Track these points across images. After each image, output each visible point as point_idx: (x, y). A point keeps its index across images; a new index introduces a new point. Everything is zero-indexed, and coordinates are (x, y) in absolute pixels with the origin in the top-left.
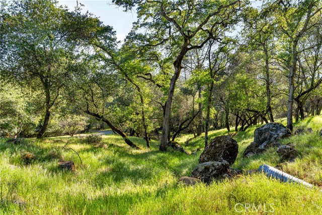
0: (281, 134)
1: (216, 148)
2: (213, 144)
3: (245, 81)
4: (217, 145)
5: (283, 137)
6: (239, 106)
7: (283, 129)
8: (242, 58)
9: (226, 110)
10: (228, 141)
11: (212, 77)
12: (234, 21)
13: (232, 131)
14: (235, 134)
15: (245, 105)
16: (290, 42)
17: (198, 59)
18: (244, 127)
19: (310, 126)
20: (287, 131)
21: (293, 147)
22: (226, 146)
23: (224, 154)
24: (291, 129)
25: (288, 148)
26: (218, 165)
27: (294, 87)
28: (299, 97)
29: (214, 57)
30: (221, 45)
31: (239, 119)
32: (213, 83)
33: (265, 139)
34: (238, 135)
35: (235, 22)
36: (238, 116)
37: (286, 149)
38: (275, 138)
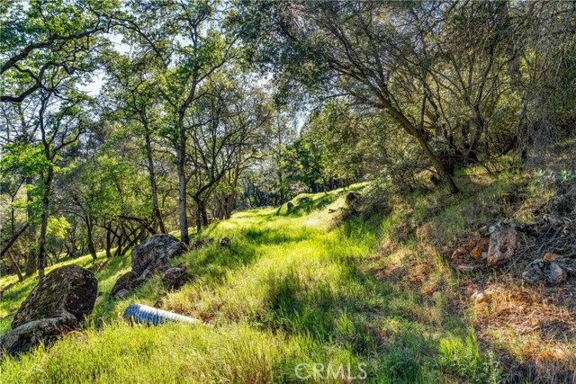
0: (170, 252)
1: (51, 292)
2: (45, 285)
3: (115, 167)
4: (54, 286)
5: (173, 256)
6: (106, 210)
7: (174, 244)
8: (111, 130)
9: (87, 221)
10: (76, 274)
11: (49, 158)
12: (87, 67)
13: (100, 258)
14: (106, 262)
15: (118, 209)
16: (175, 113)
17: (24, 124)
18: (123, 248)
19: (211, 235)
20: (181, 245)
21: (186, 268)
22: (73, 284)
23: (68, 301)
24: (187, 243)
25: (178, 272)
26: (50, 324)
27: (185, 179)
28: (198, 194)
29: (51, 123)
30: (66, 103)
31: (112, 235)
32: (51, 170)
33: (148, 263)
34: (112, 264)
35: (90, 68)
36: (109, 230)
37: (175, 273)
38: (162, 259)
